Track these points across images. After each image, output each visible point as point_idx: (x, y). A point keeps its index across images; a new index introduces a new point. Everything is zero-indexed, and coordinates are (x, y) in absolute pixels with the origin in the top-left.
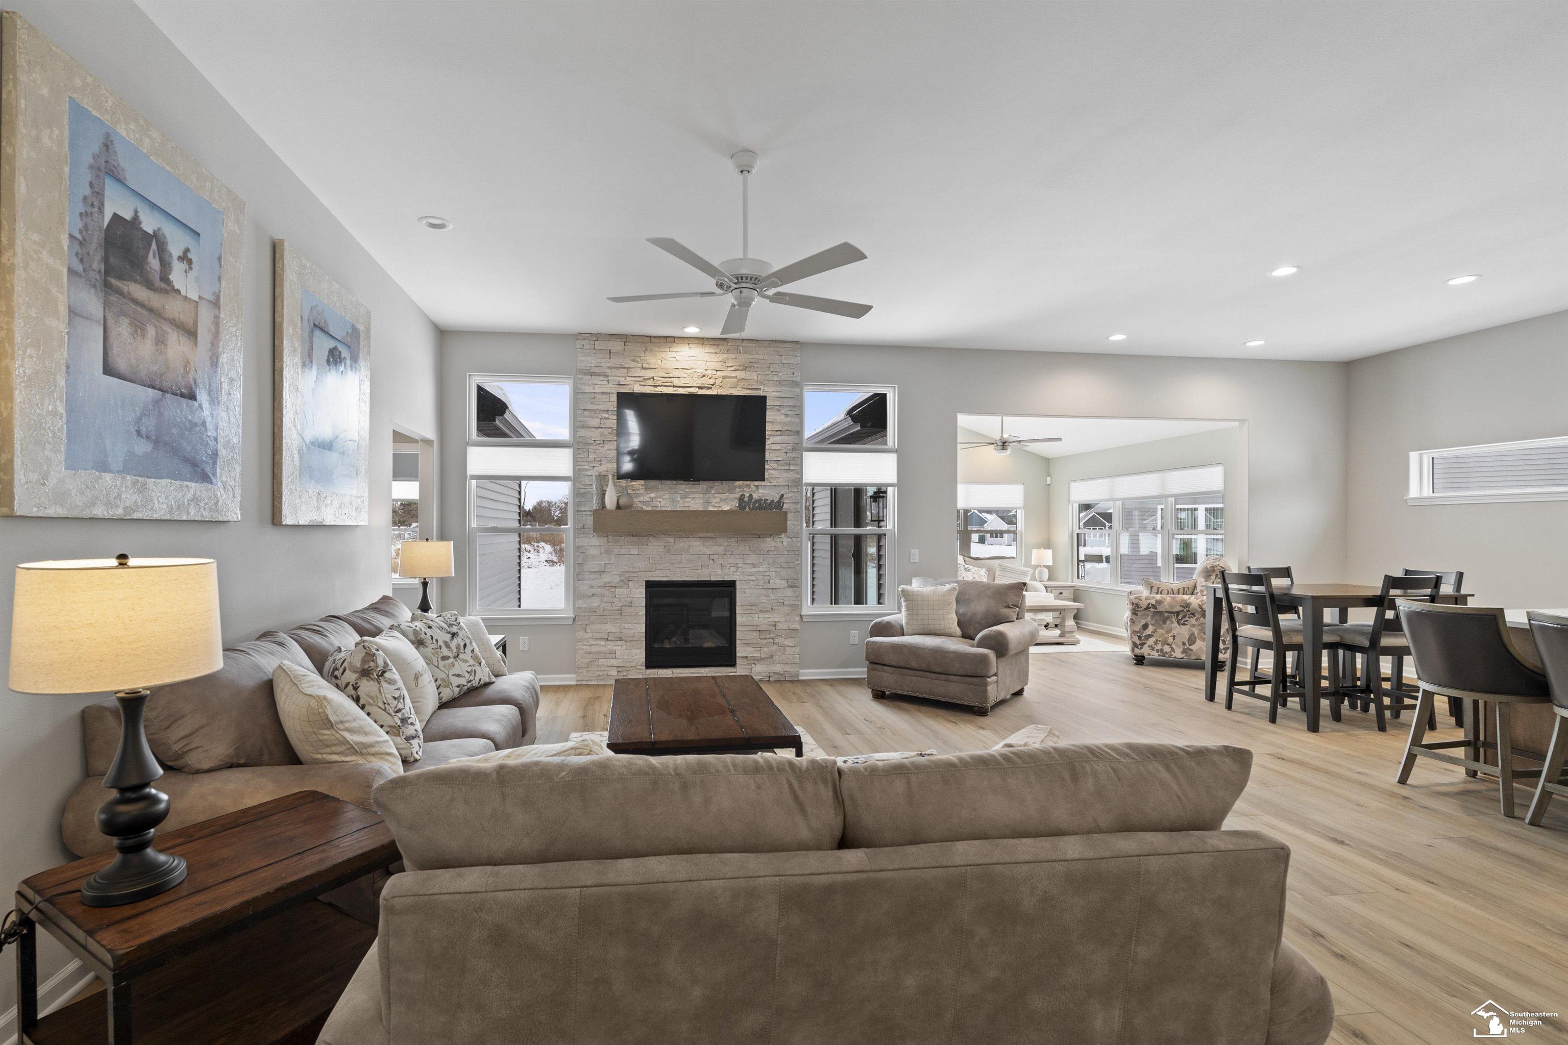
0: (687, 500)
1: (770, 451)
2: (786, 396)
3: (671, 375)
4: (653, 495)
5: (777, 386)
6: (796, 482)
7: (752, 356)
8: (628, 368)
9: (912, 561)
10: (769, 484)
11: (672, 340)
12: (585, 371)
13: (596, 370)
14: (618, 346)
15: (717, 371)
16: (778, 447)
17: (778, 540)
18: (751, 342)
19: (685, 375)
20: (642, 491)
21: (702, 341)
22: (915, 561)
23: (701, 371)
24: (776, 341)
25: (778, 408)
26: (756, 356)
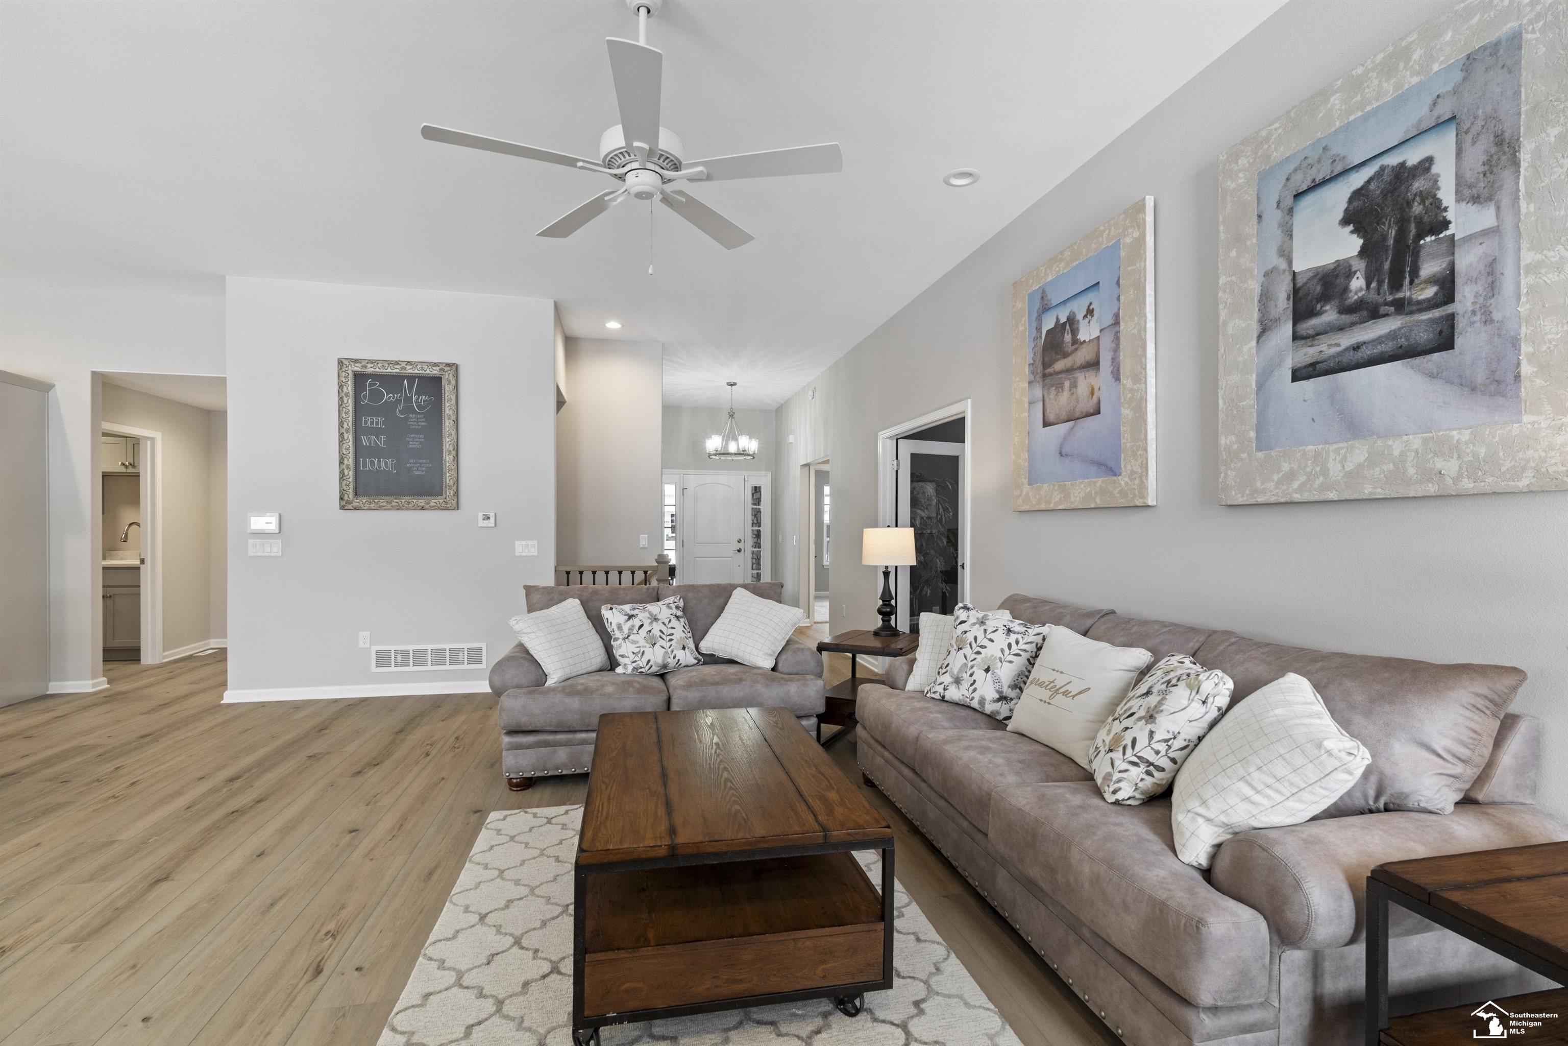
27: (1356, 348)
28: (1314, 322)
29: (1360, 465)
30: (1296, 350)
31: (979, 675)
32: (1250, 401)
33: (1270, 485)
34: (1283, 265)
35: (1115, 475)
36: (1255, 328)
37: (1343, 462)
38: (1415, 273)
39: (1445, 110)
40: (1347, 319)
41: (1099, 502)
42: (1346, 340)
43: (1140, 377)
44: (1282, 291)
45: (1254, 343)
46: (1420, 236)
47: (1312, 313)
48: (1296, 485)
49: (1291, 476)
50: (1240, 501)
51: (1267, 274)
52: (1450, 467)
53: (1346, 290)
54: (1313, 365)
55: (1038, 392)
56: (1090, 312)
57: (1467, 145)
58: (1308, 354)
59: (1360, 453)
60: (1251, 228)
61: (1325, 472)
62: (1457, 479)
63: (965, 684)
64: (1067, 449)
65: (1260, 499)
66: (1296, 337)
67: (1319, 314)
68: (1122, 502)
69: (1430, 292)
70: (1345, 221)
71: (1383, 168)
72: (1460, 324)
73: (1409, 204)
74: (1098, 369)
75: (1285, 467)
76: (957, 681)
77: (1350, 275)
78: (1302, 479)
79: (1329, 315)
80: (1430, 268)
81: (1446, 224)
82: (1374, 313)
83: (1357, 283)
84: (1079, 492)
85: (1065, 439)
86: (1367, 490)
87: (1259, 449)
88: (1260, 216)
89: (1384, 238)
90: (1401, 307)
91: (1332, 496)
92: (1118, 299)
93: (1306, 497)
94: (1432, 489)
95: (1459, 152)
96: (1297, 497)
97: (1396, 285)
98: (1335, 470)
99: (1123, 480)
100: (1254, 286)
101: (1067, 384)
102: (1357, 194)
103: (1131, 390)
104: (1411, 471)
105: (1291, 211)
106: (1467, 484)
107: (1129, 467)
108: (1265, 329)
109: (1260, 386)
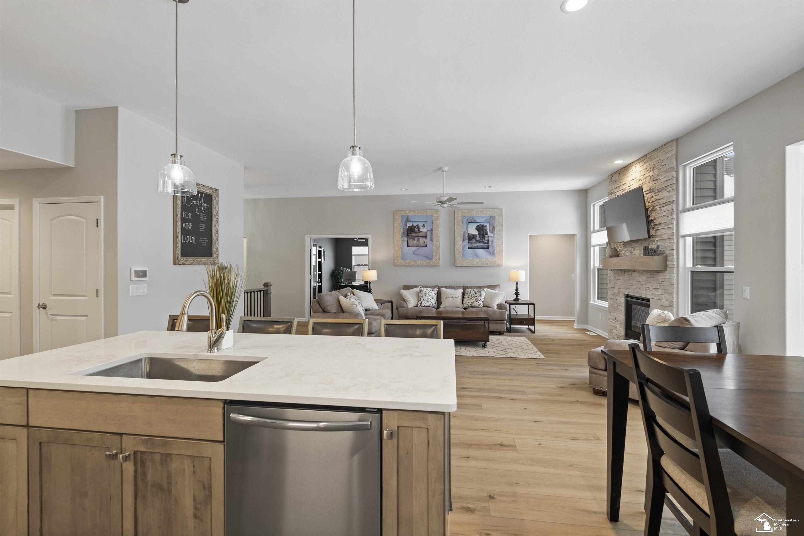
0: (635, 251)
1: (662, 217)
2: (668, 179)
3: (630, 185)
4: (625, 250)
5: (665, 174)
6: (671, 235)
7: (655, 160)
8: (620, 186)
9: (744, 297)
10: (661, 239)
11: (630, 165)
12: (610, 193)
13: (612, 191)
14: (616, 177)
15: (644, 175)
16: (664, 214)
17: (664, 274)
18: (654, 151)
19: (634, 183)
20: (623, 248)
21: (638, 160)
22: (746, 297)
23: (639, 178)
24: (664, 145)
25: (665, 188)
26: (657, 159)
27: (478, 246)
28: (471, 241)
29: (478, 262)
30: (469, 244)
31: (432, 299)
32: (461, 250)
33: (465, 263)
34: (467, 232)
35: (431, 259)
36: (462, 240)
37: (476, 261)
38: (485, 239)
39: (488, 221)
40: (476, 242)
41: (426, 264)
42: (476, 245)
43: (438, 242)
44: (467, 235)
45: (462, 242)
46: (485, 235)
47: (471, 240)
48: (469, 264)
49: (468, 262)
50: (460, 266)
51: (464, 232)
52: (489, 263)
53: (476, 238)
54: (472, 247)
55: (406, 239)
56: (424, 226)
57: (490, 225)
58: (471, 245)
59: (478, 260)
60: (461, 224)
61: (473, 262)
62: (489, 264)
63: (429, 302)
64: (415, 253)
65: (463, 265)
66: (469, 243)
67: (472, 240)
68: (433, 265)
69: (486, 242)
70: (476, 229)
71: (481, 224)
72: (490, 246)
73: (484, 230)
74: (426, 238)
75: (467, 261)
76: (428, 302)
77: (477, 236)
78: (470, 263)
79: (474, 241)
80: (486, 239)
81: (488, 234)
82: (480, 242)
83: (478, 238)
84: (420, 262)
85: (415, 251)
86: (479, 265)
87: (463, 258)
88: (463, 223)
89: (481, 233)
90: (483, 242)
91: (474, 265)
92: (432, 226)
93: (470, 265)
94: (487, 265)
95: (489, 226)
96: (469, 265)
97: (483, 240)
98: (475, 262)
99: (433, 261)
100: (462, 233)
101: (416, 239)
102: (477, 226)
103: (436, 244)
104: (484, 263)
105: (468, 224)
106: (490, 265)
107: (435, 258)
108: (464, 240)
109: (463, 249)
